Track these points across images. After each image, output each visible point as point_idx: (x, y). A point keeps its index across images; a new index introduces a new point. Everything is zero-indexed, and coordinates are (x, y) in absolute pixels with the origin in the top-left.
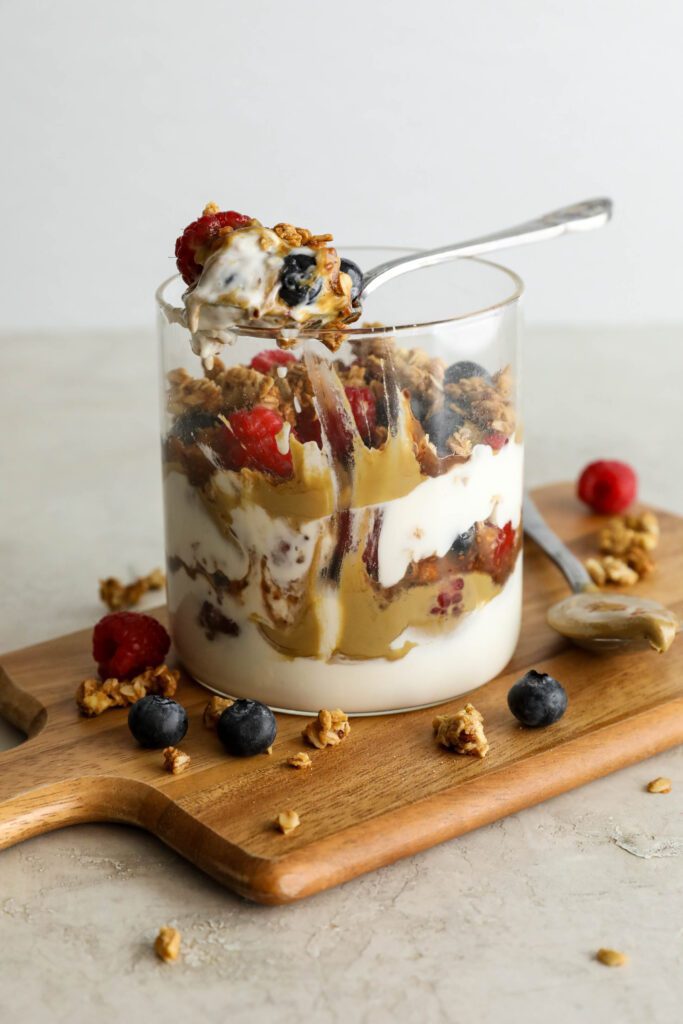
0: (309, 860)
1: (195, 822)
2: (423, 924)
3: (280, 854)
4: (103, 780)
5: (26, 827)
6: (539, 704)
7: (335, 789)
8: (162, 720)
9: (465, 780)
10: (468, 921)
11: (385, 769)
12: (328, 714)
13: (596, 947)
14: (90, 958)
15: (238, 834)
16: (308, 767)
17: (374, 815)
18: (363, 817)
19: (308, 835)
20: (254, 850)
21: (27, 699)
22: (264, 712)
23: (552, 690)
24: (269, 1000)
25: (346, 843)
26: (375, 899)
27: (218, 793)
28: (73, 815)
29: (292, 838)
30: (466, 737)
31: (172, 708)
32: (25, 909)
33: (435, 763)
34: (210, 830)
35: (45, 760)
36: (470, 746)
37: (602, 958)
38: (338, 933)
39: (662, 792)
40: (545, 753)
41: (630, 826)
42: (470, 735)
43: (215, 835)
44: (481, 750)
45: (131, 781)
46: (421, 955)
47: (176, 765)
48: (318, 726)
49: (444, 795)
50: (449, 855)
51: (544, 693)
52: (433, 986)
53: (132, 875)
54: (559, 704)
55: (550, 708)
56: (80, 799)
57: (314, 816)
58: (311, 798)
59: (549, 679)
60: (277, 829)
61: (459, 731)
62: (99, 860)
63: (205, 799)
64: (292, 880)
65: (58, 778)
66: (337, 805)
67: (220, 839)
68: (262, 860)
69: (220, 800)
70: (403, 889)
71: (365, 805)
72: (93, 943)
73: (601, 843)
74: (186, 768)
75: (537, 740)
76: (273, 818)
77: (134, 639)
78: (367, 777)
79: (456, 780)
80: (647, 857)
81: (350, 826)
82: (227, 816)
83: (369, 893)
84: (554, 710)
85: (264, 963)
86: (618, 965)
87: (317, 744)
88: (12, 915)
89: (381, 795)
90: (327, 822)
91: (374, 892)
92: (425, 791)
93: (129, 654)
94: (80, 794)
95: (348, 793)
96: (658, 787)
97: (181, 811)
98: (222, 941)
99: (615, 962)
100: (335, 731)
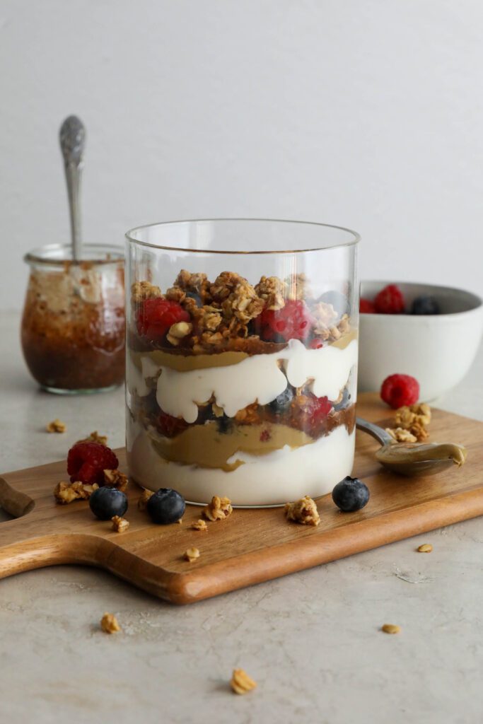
0: (205, 574)
1: (133, 556)
2: (276, 614)
3: (186, 571)
4: (72, 536)
5: (22, 562)
6: (352, 495)
7: (222, 540)
8: (112, 500)
9: (304, 536)
10: (304, 613)
11: (254, 531)
12: (218, 499)
13: (381, 625)
14: (64, 631)
15: (160, 561)
16: (205, 530)
17: (246, 552)
18: (238, 554)
19: (204, 562)
20: (170, 569)
21: (22, 496)
22: (178, 496)
23: (360, 487)
24: (178, 650)
25: (228, 567)
26: (246, 602)
27: (147, 542)
28: (52, 557)
29: (194, 563)
30: (306, 513)
31: (118, 493)
32: (21, 607)
33: (286, 528)
34: (142, 560)
35: (33, 526)
36: (309, 518)
37: (386, 629)
38: (222, 619)
39: (426, 552)
40: (354, 525)
41: (406, 568)
42: (309, 511)
43: (145, 562)
44: (316, 521)
45: (90, 536)
46: (274, 629)
47: (120, 526)
48: (212, 507)
49: (290, 543)
50: (293, 581)
51: (355, 488)
52: (281, 643)
53: (91, 591)
54: (364, 496)
55: (358, 498)
56: (57, 547)
57: (208, 553)
58: (207, 544)
59: (358, 481)
60: (186, 559)
61: (302, 509)
62: (69, 584)
63: (138, 544)
64: (194, 586)
65: (42, 534)
66: (222, 548)
67: (148, 563)
68: (175, 574)
69: (148, 545)
70: (263, 598)
71: (241, 548)
72: (66, 624)
73: (387, 576)
74: (126, 529)
75: (350, 518)
76: (182, 554)
77: (94, 457)
78: (242, 535)
79: (298, 536)
80: (416, 582)
81: (230, 558)
82: (152, 553)
83: (242, 599)
84: (361, 500)
85: (175, 633)
86: (394, 633)
87: (211, 518)
88: (13, 611)
89: (251, 543)
90: (217, 555)
91: (246, 599)
92: (279, 541)
93: (91, 467)
94: (58, 543)
95: (230, 542)
96: (424, 549)
97: (124, 550)
98: (149, 622)
99: (393, 631)
100: (222, 510)
